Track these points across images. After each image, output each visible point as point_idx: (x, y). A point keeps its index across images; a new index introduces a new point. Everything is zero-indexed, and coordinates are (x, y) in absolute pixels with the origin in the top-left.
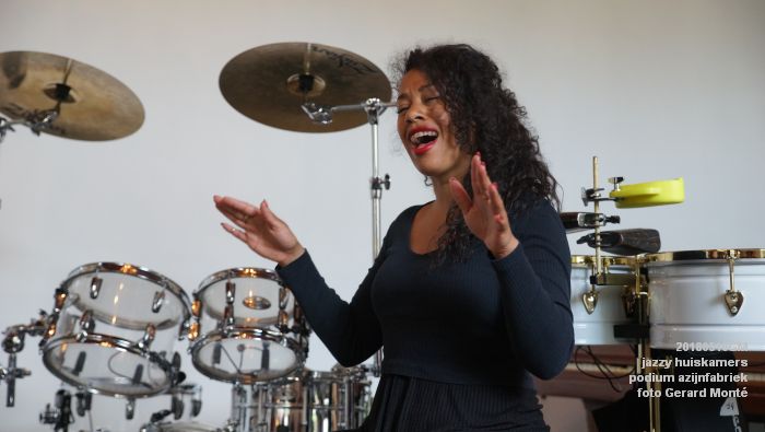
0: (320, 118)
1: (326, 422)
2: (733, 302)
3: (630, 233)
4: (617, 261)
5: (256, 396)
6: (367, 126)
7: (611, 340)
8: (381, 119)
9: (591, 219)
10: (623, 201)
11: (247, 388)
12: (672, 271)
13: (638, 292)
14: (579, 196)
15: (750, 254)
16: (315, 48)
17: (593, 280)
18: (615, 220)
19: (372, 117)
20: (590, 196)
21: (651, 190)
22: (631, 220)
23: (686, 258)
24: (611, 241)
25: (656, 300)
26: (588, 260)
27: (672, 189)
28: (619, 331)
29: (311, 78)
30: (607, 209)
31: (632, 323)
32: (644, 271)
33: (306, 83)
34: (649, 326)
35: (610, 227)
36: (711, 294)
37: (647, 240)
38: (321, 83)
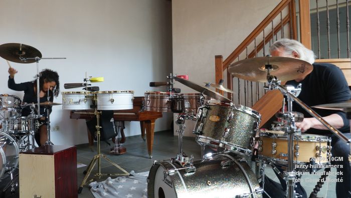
0: (24, 60)
1: (27, 127)
2: (112, 101)
3: (93, 87)
4: (91, 93)
5: (9, 123)
6: (36, 63)
7: (90, 109)
8: (39, 61)
9: (85, 85)
10: (91, 81)
11: (7, 121)
12: (102, 95)
13: (95, 99)
14: (83, 80)
15: (115, 92)
16: (22, 45)
17: (86, 97)
18: (90, 85)
19: (37, 61)
20: (85, 80)
21: (97, 79)
22: (93, 85)
23: (104, 93)
24: (89, 89)
25: (98, 101)
26: (85, 92)
27: (101, 79)
28: (91, 107)
29: (22, 51)
30: (89, 83)
31: (94, 105)
32: (96, 95)
33: (21, 52)
34: (97, 105)
35: (89, 86)
36: (108, 99)
37: (97, 89)
38: (24, 53)
